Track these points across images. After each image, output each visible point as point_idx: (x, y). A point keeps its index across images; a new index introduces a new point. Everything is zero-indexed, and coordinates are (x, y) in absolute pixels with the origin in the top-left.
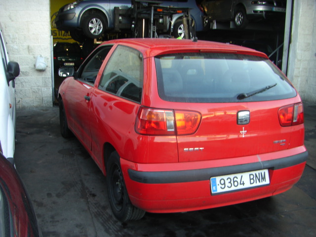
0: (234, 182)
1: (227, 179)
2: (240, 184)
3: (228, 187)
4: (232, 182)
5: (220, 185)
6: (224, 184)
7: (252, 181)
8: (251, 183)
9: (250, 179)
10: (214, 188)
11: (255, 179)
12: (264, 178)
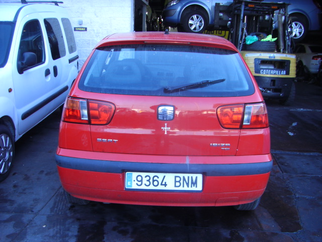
0: (154, 181)
1: (146, 177)
2: (162, 184)
3: (145, 184)
4: (151, 181)
5: (136, 182)
6: (141, 181)
7: (178, 184)
8: (175, 186)
9: (176, 182)
10: (129, 183)
11: (182, 182)
12: (194, 183)
